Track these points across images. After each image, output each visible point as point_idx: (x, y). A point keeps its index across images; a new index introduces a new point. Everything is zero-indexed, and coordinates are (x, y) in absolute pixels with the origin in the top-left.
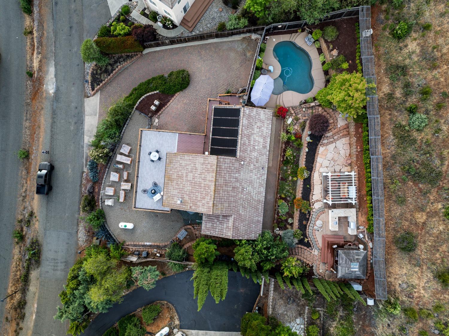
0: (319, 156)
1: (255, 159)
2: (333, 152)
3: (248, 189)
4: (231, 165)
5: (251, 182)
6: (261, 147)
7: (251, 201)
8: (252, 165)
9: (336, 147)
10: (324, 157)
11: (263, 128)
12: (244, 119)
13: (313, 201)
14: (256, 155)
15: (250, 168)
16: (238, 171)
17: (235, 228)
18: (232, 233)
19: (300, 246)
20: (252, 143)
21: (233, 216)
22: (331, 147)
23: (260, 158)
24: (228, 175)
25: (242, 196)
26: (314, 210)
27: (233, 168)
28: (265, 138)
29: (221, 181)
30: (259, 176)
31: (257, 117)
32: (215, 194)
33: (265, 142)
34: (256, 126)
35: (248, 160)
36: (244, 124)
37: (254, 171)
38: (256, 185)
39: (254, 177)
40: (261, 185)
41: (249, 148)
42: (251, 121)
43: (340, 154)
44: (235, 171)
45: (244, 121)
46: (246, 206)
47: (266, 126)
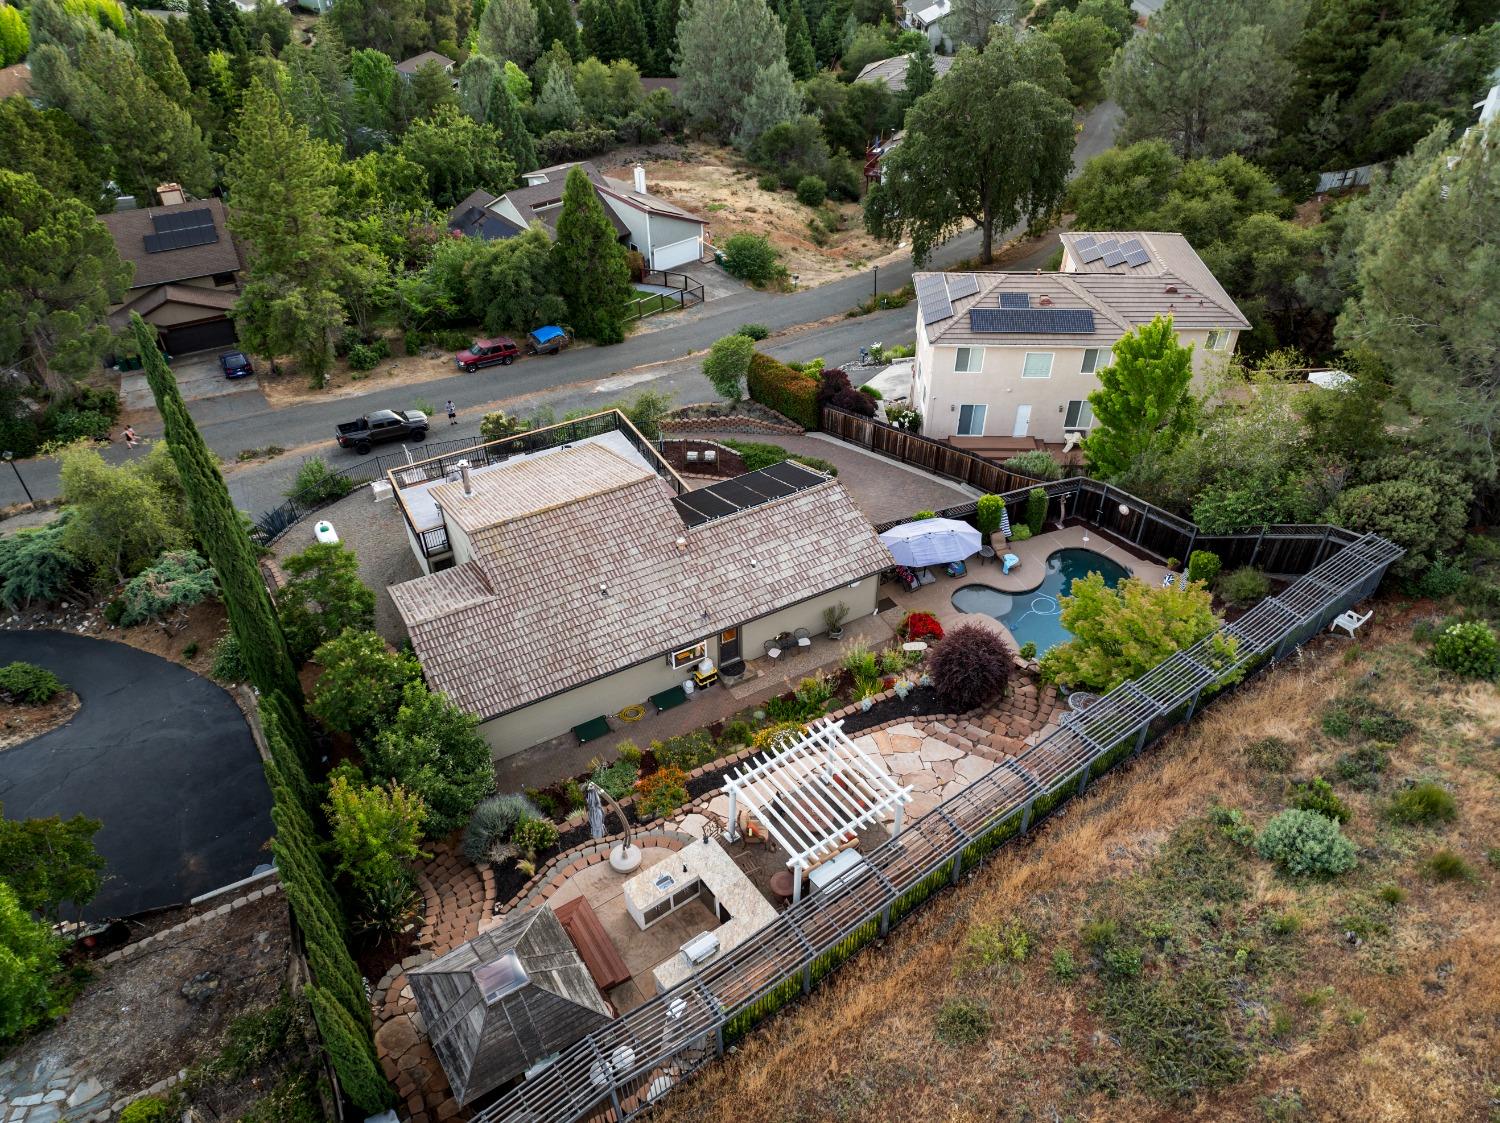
0: (879, 735)
1: (718, 581)
2: (928, 766)
3: (610, 601)
4: (653, 522)
5: (637, 603)
6: (769, 580)
7: (577, 632)
8: (695, 581)
9: (953, 762)
10: (885, 752)
11: (825, 559)
12: (812, 498)
13: (704, 805)
14: (731, 576)
15: (680, 577)
16: (649, 549)
17: (452, 621)
18: (430, 617)
19: (488, 875)
20: (758, 549)
21: (491, 598)
22: (940, 751)
23: (731, 593)
24: (618, 525)
25: (578, 595)
26: (669, 826)
27: (648, 531)
28: (801, 577)
29: (588, 516)
30: (673, 616)
31: (842, 529)
32: (539, 514)
33: (791, 586)
34: (815, 538)
35: (701, 561)
36: (795, 503)
37: (680, 595)
38: (640, 624)
39: (662, 606)
40: (648, 637)
41: (737, 548)
42: (820, 519)
43: (943, 785)
44: (643, 540)
45: (803, 501)
46: (550, 623)
47: (838, 563)
